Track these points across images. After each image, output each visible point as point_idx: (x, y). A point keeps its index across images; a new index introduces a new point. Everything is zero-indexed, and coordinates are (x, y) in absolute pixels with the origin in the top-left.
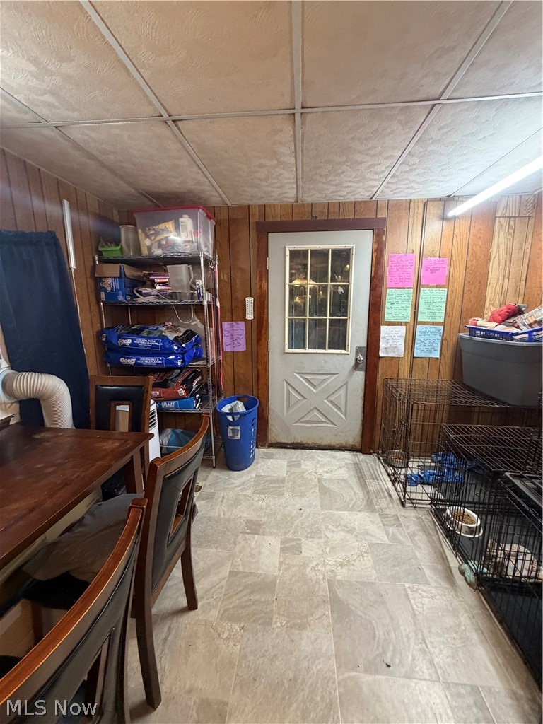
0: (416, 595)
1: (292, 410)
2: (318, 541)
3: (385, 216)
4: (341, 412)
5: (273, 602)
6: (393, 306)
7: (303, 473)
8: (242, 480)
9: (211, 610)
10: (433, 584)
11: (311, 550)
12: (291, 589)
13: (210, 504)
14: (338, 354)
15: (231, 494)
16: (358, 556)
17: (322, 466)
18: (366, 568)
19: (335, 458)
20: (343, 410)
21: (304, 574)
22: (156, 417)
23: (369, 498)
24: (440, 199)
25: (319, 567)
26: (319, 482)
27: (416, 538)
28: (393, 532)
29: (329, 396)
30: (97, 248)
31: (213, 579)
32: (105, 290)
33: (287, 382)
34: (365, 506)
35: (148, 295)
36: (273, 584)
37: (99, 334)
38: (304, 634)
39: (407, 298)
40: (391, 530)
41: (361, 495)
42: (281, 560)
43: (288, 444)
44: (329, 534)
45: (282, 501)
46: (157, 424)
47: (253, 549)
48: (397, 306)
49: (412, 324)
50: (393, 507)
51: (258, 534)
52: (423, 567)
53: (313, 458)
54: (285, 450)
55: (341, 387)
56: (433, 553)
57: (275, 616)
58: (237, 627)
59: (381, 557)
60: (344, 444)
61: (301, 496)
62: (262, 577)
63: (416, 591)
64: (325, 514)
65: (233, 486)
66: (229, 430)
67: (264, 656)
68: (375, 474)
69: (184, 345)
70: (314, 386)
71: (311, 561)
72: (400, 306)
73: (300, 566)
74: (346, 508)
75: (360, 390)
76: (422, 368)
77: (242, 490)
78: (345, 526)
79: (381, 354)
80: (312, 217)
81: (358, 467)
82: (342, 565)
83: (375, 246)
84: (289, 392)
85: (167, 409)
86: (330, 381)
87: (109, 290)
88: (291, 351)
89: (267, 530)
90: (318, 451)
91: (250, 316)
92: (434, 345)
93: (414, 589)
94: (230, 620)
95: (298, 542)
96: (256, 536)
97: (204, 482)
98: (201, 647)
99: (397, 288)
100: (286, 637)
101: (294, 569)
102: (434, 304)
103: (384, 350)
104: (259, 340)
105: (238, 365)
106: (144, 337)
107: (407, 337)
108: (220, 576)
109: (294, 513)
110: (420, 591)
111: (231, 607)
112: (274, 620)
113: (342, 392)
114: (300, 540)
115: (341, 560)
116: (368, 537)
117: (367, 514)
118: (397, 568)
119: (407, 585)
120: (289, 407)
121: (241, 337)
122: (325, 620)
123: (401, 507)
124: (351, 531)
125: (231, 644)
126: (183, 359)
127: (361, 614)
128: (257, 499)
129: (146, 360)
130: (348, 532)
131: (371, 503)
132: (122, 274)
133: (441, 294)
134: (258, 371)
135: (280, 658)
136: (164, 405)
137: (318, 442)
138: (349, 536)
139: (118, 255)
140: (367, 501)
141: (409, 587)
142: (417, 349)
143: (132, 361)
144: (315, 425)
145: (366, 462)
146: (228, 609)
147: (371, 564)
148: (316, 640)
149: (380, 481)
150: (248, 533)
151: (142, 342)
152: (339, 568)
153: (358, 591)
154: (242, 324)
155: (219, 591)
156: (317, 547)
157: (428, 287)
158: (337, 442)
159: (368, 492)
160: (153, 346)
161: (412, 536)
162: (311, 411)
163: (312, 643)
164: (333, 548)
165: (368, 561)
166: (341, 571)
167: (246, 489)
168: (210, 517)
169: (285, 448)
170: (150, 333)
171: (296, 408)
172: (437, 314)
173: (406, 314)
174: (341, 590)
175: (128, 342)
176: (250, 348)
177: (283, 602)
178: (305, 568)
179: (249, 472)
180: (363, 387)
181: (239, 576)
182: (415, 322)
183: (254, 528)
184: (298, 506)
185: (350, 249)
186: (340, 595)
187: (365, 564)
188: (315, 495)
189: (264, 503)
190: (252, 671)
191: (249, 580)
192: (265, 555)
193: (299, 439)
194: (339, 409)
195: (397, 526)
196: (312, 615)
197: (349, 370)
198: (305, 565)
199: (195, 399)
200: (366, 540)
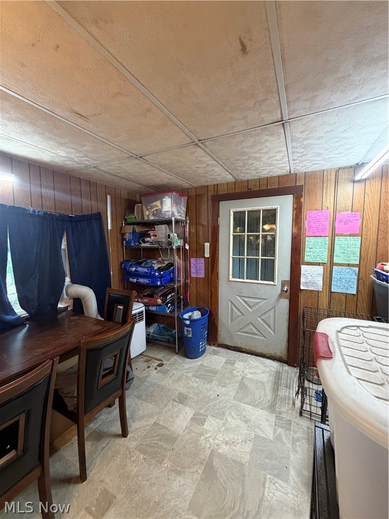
0: (272, 486)
1: (234, 322)
2: (219, 420)
3: (302, 183)
4: (271, 329)
5: (169, 450)
6: (311, 250)
7: (234, 370)
8: (189, 366)
9: (133, 441)
10: (292, 483)
11: (210, 425)
12: (184, 447)
13: (164, 376)
14: (268, 284)
15: (179, 373)
16: (242, 441)
17: (250, 368)
18: (243, 452)
19: (263, 364)
20: (272, 328)
21: (198, 440)
22: (144, 315)
23: (274, 401)
24: (351, 167)
25: (211, 439)
26: (242, 379)
27: (297, 444)
28: (280, 432)
29: (261, 316)
30: (124, 217)
31: (143, 423)
32: (125, 239)
33: (231, 302)
34: (268, 406)
35: (148, 242)
36: (176, 439)
37: (121, 264)
38: (178, 478)
39: (323, 244)
40: (279, 430)
41: (269, 396)
42: (188, 425)
43: (231, 347)
44: (229, 419)
45: (209, 386)
46: (144, 319)
47: (175, 413)
48: (315, 250)
49: (329, 264)
50: (292, 414)
51: (182, 404)
52: (291, 468)
53: (246, 361)
54: (229, 351)
55: (271, 309)
56: (306, 460)
57: (167, 459)
58: (142, 457)
59: (260, 448)
60: (273, 354)
61: (224, 386)
62: (171, 432)
63: (274, 484)
64: (234, 403)
65: (183, 368)
66: (185, 330)
67: (148, 480)
68: (290, 383)
69: (162, 273)
70: (250, 307)
71: (207, 433)
72: (317, 250)
73: (199, 434)
74: (253, 404)
75: (285, 313)
76: (339, 302)
77: (187, 372)
78: (244, 417)
79: (302, 287)
80: (248, 189)
81: (279, 375)
82: (227, 443)
83: (295, 206)
84: (232, 309)
85: (153, 311)
86: (262, 304)
87: (127, 240)
88: (234, 279)
89: (190, 403)
90: (253, 356)
91: (207, 255)
92: (351, 283)
93: (273, 481)
94: (140, 451)
95: (205, 417)
96: (181, 405)
97: (167, 362)
98: (118, 459)
99: (315, 236)
100: (166, 475)
101: (193, 434)
102: (348, 249)
103: (305, 284)
104: (212, 271)
105: (199, 287)
106: (142, 267)
107: (325, 275)
108: (148, 423)
109: (213, 396)
110: (277, 484)
111: (144, 443)
112: (165, 461)
113: (271, 313)
114: (207, 416)
115: (228, 440)
116: (257, 430)
117: (266, 413)
118: (268, 461)
119: (268, 476)
120: (232, 319)
121: (201, 268)
122: (196, 476)
123: (298, 415)
124: (246, 421)
125: (134, 465)
126: (161, 281)
127: (222, 481)
128: (193, 380)
129: (142, 280)
130: (244, 421)
131: (275, 405)
132: (134, 231)
133: (356, 242)
134: (211, 292)
135: (156, 486)
136: (151, 308)
137: (253, 349)
138: (243, 424)
139: (134, 220)
140: (272, 403)
141: (270, 478)
142: (334, 285)
143: (135, 280)
144: (251, 336)
145: (288, 373)
146: (142, 445)
147: (249, 450)
148: (183, 485)
149: (291, 391)
150: (176, 402)
151: (140, 269)
152: (224, 444)
153: (228, 465)
154: (202, 260)
155: (143, 432)
156: (216, 425)
157: (342, 235)
158: (268, 352)
159: (276, 396)
160: (145, 272)
161: (294, 441)
162: (248, 324)
163: (180, 486)
164: (227, 429)
165: (248, 447)
166: (224, 447)
167: (189, 372)
168: (160, 385)
169: (229, 349)
170: (146, 264)
171: (237, 320)
172: (352, 258)
173: (323, 257)
174: (217, 460)
175: (134, 269)
176: (207, 275)
177: (176, 453)
178: (200, 436)
179: (197, 361)
180: (288, 311)
181: (158, 427)
182: (332, 264)
183: (182, 399)
184: (218, 393)
185: (276, 209)
186: (214, 463)
187: (244, 449)
188: (234, 388)
189: (196, 385)
190: (137, 486)
191: (162, 432)
192: (180, 419)
193: (239, 344)
194: (269, 326)
195: (286, 429)
196: (189, 469)
197: (276, 297)
198: (201, 434)
199: (167, 307)
200: (254, 432)
